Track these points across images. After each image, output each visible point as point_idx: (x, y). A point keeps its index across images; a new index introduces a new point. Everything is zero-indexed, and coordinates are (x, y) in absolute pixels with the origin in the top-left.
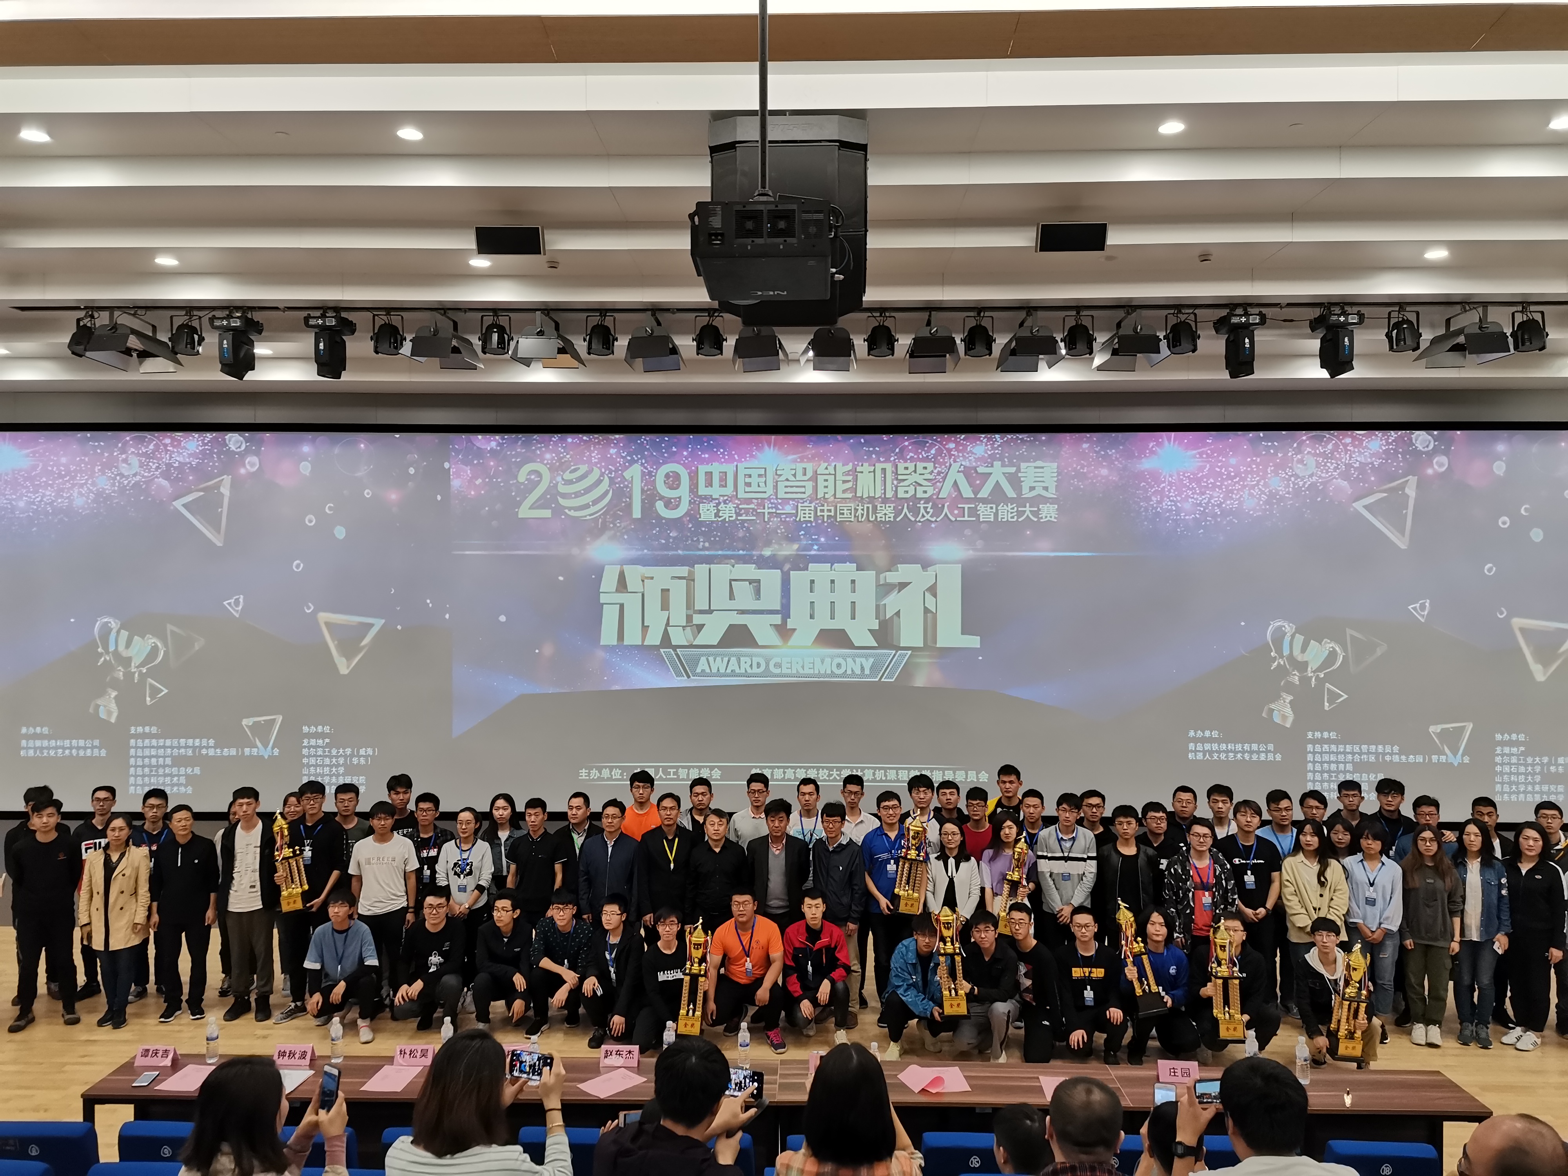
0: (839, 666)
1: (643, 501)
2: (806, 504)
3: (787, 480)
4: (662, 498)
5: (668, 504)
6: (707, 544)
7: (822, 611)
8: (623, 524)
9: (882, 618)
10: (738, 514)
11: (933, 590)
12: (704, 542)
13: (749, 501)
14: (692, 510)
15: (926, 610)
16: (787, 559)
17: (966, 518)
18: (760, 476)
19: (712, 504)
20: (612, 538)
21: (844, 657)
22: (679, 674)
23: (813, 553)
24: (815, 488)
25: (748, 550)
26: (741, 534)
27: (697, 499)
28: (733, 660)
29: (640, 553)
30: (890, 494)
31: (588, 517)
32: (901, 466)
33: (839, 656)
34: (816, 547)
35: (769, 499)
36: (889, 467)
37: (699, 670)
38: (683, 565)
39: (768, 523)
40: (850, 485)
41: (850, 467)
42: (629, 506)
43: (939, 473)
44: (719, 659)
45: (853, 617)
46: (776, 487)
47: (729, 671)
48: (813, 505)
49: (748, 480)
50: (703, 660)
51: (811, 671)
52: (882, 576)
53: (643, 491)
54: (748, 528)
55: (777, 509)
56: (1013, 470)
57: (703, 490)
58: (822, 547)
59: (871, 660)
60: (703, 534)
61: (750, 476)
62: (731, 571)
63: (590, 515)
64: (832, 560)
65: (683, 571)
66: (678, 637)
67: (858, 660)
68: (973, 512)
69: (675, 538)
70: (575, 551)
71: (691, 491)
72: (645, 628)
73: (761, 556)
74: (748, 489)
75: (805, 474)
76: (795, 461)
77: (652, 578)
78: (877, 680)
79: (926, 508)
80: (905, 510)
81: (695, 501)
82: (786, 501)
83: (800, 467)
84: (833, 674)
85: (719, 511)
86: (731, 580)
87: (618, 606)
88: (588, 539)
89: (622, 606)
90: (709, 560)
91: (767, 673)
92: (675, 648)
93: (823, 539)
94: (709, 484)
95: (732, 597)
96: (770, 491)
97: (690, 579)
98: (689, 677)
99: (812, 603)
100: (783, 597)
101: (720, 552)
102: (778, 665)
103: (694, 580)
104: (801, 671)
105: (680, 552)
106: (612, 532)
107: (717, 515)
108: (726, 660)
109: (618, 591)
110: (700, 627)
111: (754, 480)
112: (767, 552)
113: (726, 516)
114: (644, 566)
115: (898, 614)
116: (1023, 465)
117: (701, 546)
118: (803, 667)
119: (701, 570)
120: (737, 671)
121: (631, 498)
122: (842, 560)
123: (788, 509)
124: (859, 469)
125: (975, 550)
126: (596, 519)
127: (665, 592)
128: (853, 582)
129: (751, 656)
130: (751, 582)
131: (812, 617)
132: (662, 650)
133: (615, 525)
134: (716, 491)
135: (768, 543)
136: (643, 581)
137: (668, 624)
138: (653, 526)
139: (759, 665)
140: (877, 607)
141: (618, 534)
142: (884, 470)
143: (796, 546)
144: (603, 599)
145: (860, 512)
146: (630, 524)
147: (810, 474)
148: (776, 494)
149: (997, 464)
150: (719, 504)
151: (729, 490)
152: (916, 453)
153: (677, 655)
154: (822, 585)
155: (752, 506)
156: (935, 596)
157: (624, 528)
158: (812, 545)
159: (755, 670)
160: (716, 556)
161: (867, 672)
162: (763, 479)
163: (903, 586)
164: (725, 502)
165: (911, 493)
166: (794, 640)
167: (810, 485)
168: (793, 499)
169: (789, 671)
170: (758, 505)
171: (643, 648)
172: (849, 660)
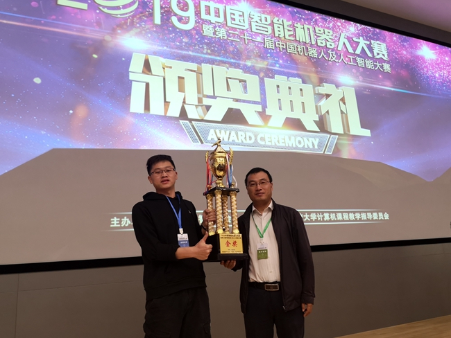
0: (300, 142)
1: (162, 14)
2: (269, 38)
3: (257, 22)
4: (176, 15)
5: (180, 19)
6: (209, 51)
7: (286, 106)
8: (147, 26)
9: (320, 114)
10: (228, 36)
11: (343, 100)
12: (207, 49)
13: (235, 29)
14: (197, 27)
15: (342, 112)
16: (261, 69)
17: (352, 63)
18: (240, 16)
19: (211, 26)
20: (139, 34)
21: (302, 137)
22: (194, 141)
23: (276, 68)
24: (273, 30)
25: (236, 60)
26: (231, 49)
27: (200, 21)
28: (233, 133)
29: (160, 48)
30: (313, 43)
31: (119, 16)
32: (317, 29)
33: (299, 136)
34: (278, 65)
35: (247, 30)
36: (311, 27)
37: (209, 139)
38: (193, 62)
39: (247, 45)
40: (292, 33)
41: (290, 23)
42: (151, 15)
43: (336, 37)
44: (223, 132)
45: (304, 112)
46: (250, 24)
47: (231, 140)
48: (273, 39)
49: (233, 16)
50: (212, 131)
51: (283, 145)
52: (316, 88)
53: (162, 8)
54: (235, 46)
55: (253, 38)
56: (368, 43)
57: (204, 16)
58: (281, 66)
59: (318, 140)
60: (207, 44)
61: (234, 15)
62: (227, 72)
63: (121, 15)
64: (289, 75)
65: (194, 66)
66: (192, 113)
67: (310, 139)
68: (355, 60)
69: (186, 43)
70: (108, 38)
71: (196, 14)
72: (166, 103)
73: (245, 65)
74: (233, 22)
75: (266, 21)
76: (260, 12)
77: (171, 67)
78: (322, 152)
79: (332, 54)
80: (322, 53)
81: (199, 22)
82: (257, 34)
83: (263, 16)
84: (297, 148)
85: (216, 31)
86: (227, 78)
87: (145, 84)
88: (119, 31)
89: (147, 85)
90: (212, 62)
91: (256, 144)
92: (191, 120)
93: (281, 61)
94: (208, 13)
95: (228, 89)
96: (247, 26)
97: (199, 73)
98: (202, 143)
99: (279, 100)
100: (261, 94)
101: (218, 58)
102: (263, 139)
103: (201, 74)
104: (278, 144)
105: (191, 53)
106: (139, 30)
107: (214, 33)
108: (228, 132)
109: (143, 72)
110: (208, 108)
111: (237, 17)
112: (249, 63)
113: (221, 35)
114: (165, 58)
115: (328, 112)
116: (372, 42)
117: (205, 51)
118: (278, 141)
119: (206, 68)
120: (236, 141)
121: (153, 9)
122: (294, 75)
123: (259, 39)
124: (296, 25)
125: (359, 81)
126: (126, 19)
127: (181, 78)
128: (301, 90)
129: (245, 131)
130: (241, 81)
131: (280, 109)
132: (181, 121)
133: (141, 26)
134: (212, 18)
135: (248, 58)
136: (164, 68)
137: (184, 102)
138: (170, 33)
139: (250, 138)
140: (316, 107)
141: (143, 32)
142: (309, 29)
143: (266, 63)
144: (132, 77)
145: (299, 49)
146: (153, 27)
147: (269, 22)
148: (251, 28)
149: (361, 38)
150: (215, 27)
151: (221, 20)
152: (323, 23)
153: (193, 126)
154: (284, 89)
155: (237, 33)
156: (344, 103)
157: (148, 29)
158: (275, 63)
159: (248, 141)
160: (216, 61)
161: (316, 147)
162: (242, 18)
163: (328, 96)
164: (219, 27)
165: (324, 44)
166: (271, 122)
167: (270, 28)
168: (262, 34)
169: (270, 144)
170: (241, 33)
171: (165, 118)
172: (305, 139)
